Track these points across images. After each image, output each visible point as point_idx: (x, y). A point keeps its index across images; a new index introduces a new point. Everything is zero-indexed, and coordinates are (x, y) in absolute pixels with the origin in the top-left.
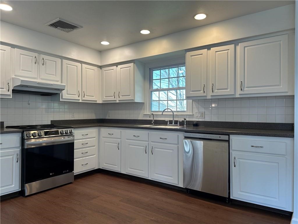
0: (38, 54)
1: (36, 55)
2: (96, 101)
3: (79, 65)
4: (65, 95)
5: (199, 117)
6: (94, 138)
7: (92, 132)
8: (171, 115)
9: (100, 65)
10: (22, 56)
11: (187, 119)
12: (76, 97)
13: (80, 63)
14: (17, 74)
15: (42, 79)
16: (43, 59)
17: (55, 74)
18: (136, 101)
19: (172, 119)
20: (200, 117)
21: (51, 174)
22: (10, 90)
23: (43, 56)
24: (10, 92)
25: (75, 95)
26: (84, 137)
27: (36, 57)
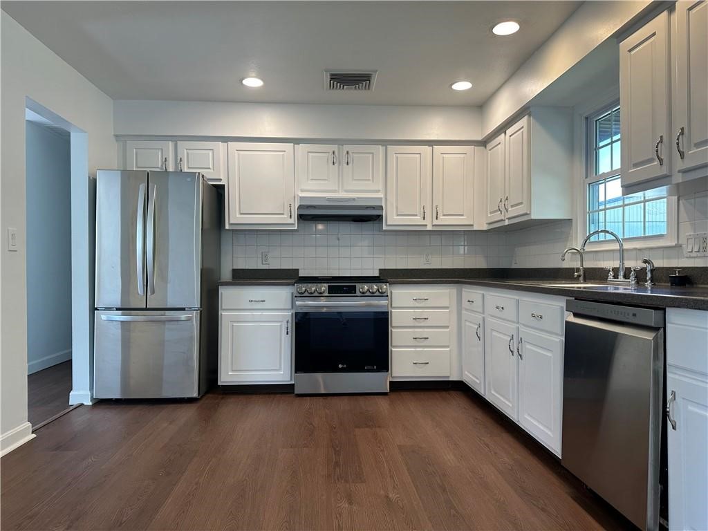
0: (339, 144)
1: (335, 147)
2: (472, 225)
3: (427, 149)
4: (392, 218)
5: (694, 254)
6: (447, 308)
7: (441, 294)
8: (616, 250)
9: (480, 138)
10: (310, 154)
11: (658, 263)
12: (418, 220)
13: (429, 146)
14: (304, 187)
15: (347, 191)
16: (348, 152)
17: (371, 178)
18: (534, 217)
19: (617, 264)
20: (699, 254)
21: (340, 366)
22: (293, 216)
23: (346, 148)
24: (294, 220)
25: (416, 215)
26: (418, 305)
27: (334, 152)
